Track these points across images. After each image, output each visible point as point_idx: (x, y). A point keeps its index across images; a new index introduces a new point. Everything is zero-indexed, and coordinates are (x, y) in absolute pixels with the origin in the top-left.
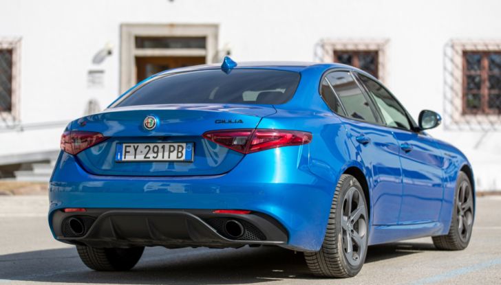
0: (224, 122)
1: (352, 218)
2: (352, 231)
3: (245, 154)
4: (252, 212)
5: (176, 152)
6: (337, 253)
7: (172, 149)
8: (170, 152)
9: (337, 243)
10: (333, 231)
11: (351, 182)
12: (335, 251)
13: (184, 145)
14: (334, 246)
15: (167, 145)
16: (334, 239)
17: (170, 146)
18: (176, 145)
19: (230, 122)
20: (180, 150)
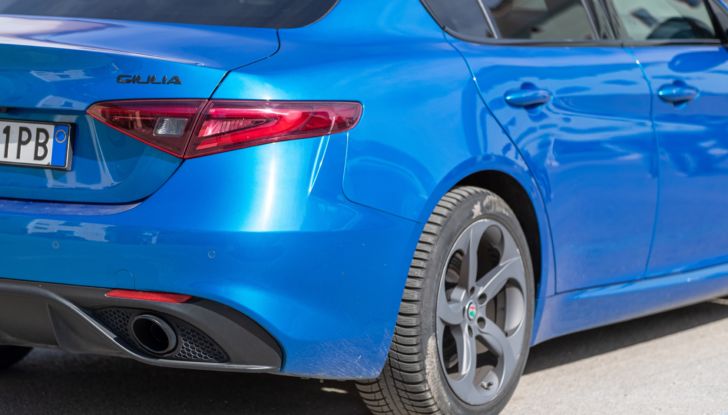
0: (136, 80)
1: (480, 292)
2: (481, 320)
3: (184, 160)
4: (193, 300)
5: (32, 144)
6: (425, 381)
7: (25, 136)
8: (21, 143)
9: (422, 360)
10: (413, 332)
11: (477, 210)
12: (419, 377)
13: (50, 129)
14: (417, 367)
15: (15, 127)
16: (415, 349)
17: (22, 129)
18: (33, 127)
19: (151, 80)
20: (41, 141)
